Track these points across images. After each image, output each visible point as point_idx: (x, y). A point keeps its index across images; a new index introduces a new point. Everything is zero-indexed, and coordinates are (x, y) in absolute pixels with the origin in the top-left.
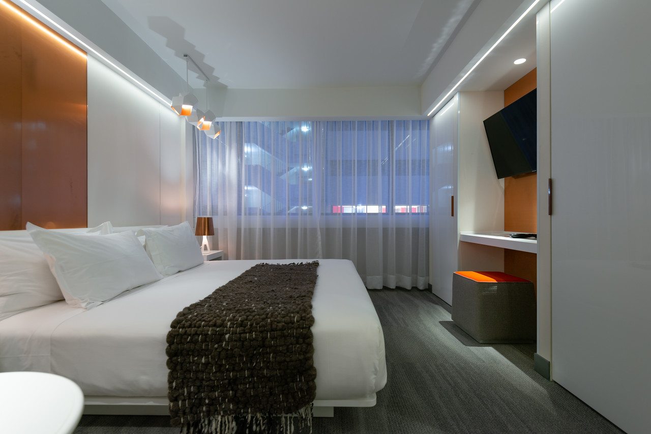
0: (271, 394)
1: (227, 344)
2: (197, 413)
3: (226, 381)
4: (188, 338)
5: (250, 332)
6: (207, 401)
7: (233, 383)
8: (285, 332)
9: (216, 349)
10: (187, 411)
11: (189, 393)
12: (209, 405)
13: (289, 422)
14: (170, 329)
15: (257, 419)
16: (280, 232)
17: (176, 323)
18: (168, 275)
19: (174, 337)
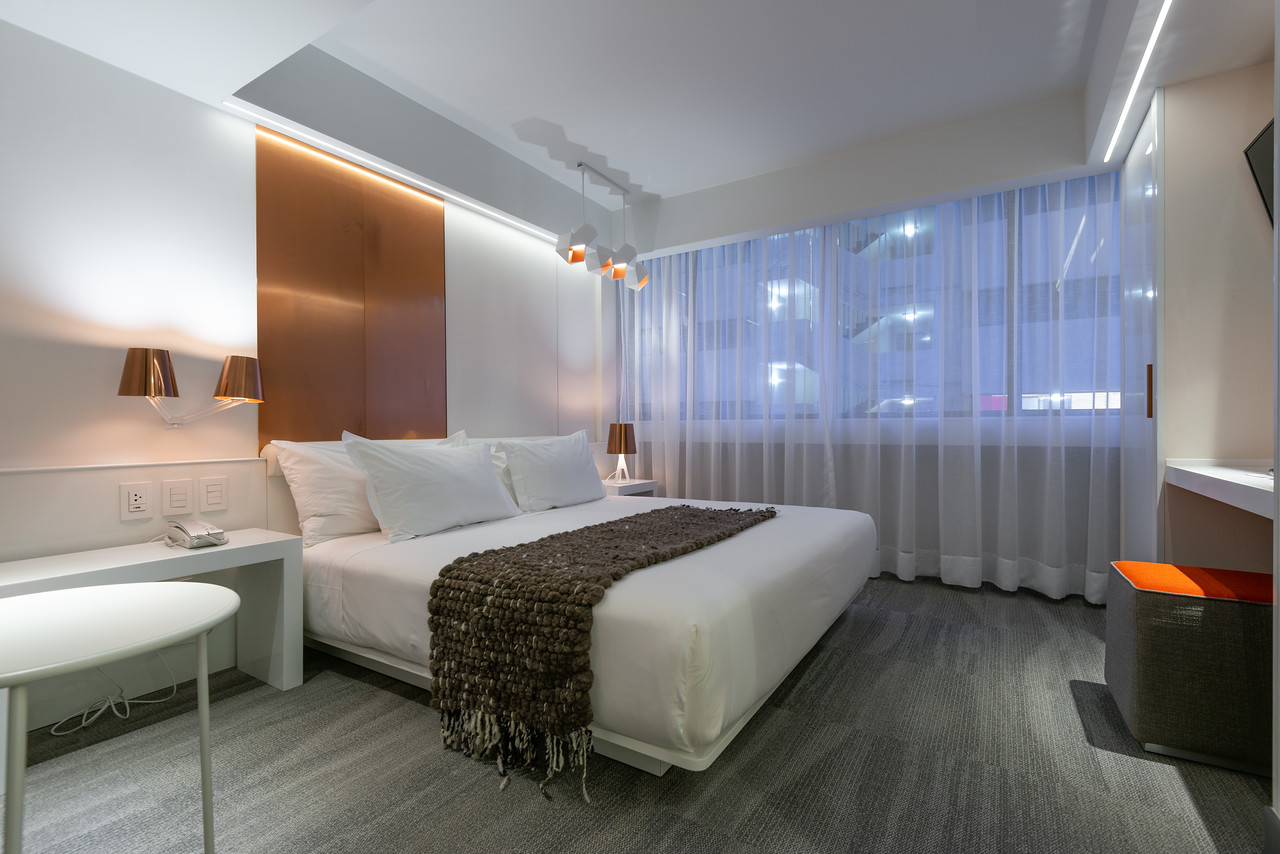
0: (534, 697)
1: (488, 611)
2: (456, 699)
3: (486, 664)
4: (451, 592)
5: (516, 598)
6: (466, 686)
7: (493, 668)
8: (554, 605)
9: (476, 614)
10: (447, 693)
11: (450, 669)
12: (469, 692)
13: (555, 749)
14: (438, 577)
15: (521, 733)
16: (754, 450)
17: (446, 571)
18: (532, 511)
19: (437, 588)
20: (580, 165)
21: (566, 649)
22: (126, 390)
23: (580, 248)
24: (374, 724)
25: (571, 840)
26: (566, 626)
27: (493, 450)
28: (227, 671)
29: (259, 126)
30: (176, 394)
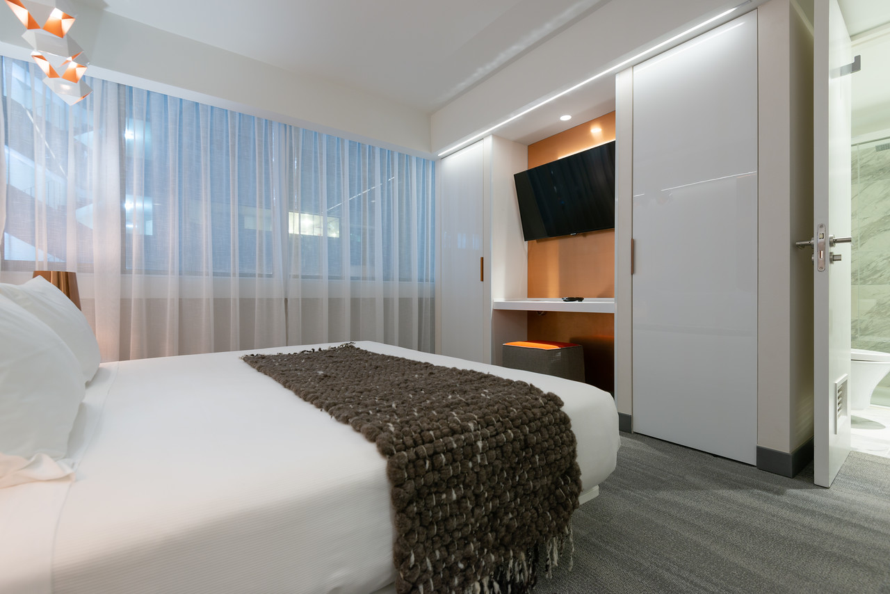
1: (483, 458)
4: (425, 463)
5: (504, 431)
6: (460, 566)
11: (434, 564)
12: (462, 571)
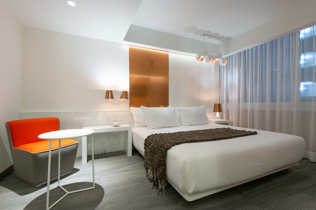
5: (156, 145)
6: (148, 163)
7: (152, 160)
9: (150, 147)
11: (147, 159)
12: (149, 165)
13: (160, 183)
17: (149, 137)
18: (185, 125)
19: (146, 140)
20: (203, 35)
21: (160, 159)
22: (106, 98)
23: (202, 57)
24: (138, 167)
25: (157, 206)
26: (161, 154)
27: (176, 110)
28: (123, 150)
29: (130, 45)
30: (113, 98)
